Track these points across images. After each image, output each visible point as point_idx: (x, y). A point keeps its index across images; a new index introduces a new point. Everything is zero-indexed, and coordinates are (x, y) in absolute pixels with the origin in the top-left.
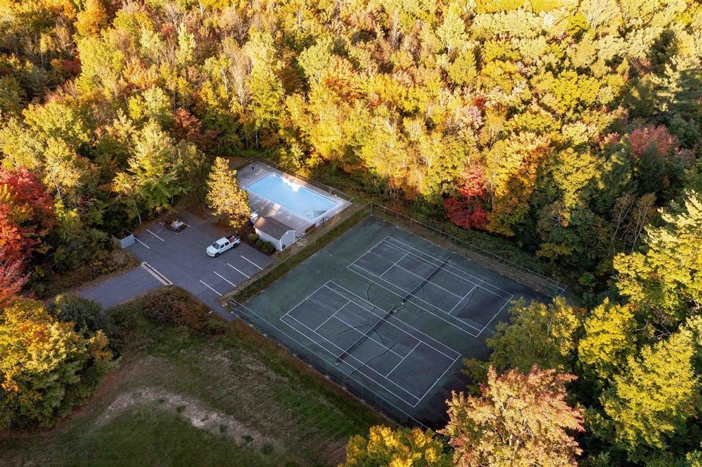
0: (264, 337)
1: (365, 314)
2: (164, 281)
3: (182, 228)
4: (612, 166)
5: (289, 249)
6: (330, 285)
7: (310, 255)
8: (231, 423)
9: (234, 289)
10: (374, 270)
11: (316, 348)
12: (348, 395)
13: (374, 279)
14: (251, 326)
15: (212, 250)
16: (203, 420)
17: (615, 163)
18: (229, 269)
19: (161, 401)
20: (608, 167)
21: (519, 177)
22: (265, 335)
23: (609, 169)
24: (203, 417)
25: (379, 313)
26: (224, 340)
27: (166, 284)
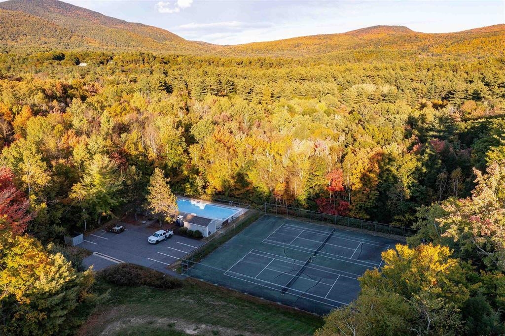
0: (216, 286)
1: (288, 265)
2: (117, 261)
3: (122, 230)
4: (428, 156)
5: (213, 236)
6: (253, 251)
7: (230, 238)
8: (220, 329)
9: (179, 260)
10: (284, 242)
11: (261, 288)
12: (302, 312)
13: (286, 245)
14: (202, 280)
15: (153, 239)
16: (195, 330)
17: (430, 154)
18: (170, 250)
19: (151, 323)
20: (426, 157)
21: (368, 173)
22: (216, 285)
23: (426, 158)
24: (193, 328)
25: (301, 263)
26: (183, 291)
27: (118, 262)
